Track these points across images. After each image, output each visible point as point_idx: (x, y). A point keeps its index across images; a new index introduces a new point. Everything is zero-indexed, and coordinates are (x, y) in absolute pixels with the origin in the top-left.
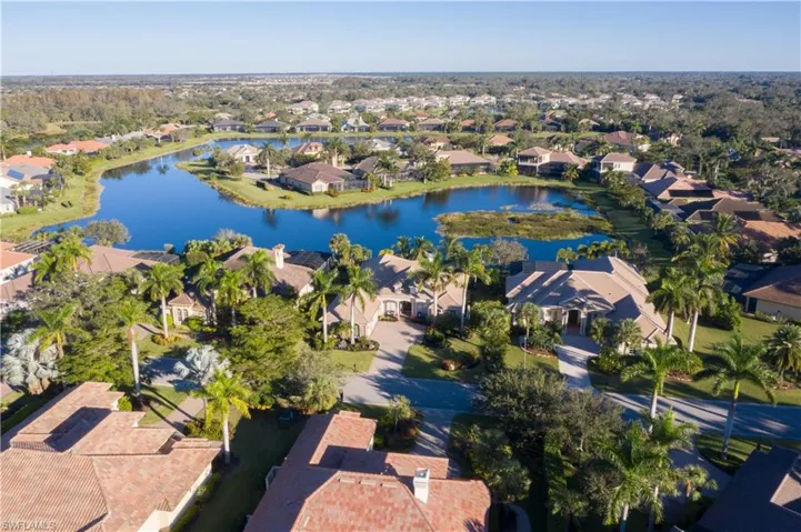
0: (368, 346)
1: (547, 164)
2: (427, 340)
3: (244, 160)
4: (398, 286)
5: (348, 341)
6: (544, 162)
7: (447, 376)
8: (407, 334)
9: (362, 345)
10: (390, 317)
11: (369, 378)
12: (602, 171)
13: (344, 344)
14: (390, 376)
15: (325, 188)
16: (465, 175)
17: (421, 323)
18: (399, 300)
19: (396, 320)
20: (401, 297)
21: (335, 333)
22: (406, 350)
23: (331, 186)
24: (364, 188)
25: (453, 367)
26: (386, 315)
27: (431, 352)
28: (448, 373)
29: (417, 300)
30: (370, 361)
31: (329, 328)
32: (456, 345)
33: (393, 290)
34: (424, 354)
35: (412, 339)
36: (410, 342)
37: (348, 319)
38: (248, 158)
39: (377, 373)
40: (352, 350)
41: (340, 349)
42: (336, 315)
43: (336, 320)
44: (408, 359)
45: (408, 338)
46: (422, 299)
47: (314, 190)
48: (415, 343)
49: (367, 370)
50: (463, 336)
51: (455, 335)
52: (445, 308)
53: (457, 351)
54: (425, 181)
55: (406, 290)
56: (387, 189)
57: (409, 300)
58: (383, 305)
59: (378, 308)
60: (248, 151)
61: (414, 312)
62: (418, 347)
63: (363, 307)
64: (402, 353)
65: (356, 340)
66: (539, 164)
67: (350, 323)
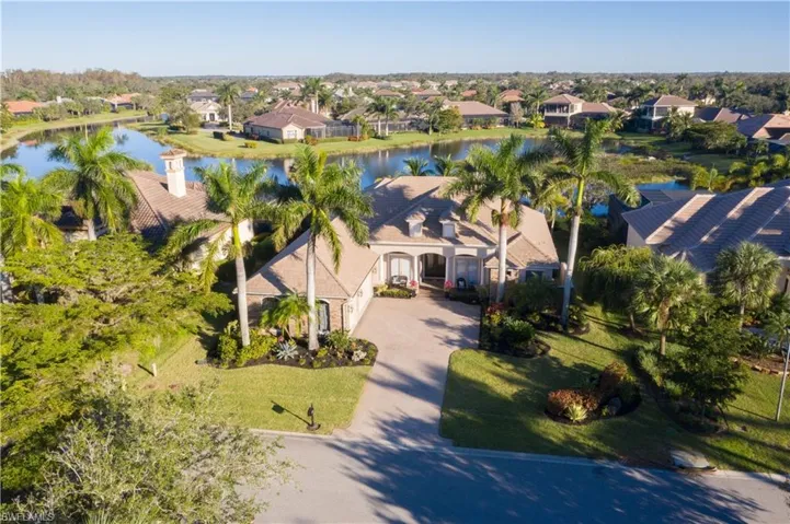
0: (350, 354)
1: (579, 114)
2: (492, 339)
3: (208, 118)
4: (415, 221)
5: (302, 343)
6: (575, 112)
7: (571, 441)
8: (441, 324)
9: (336, 351)
10: (396, 289)
11: (350, 451)
12: (655, 118)
13: (290, 350)
14: (409, 443)
15: (300, 134)
16: (479, 128)
17: (468, 301)
18: (417, 252)
19: (410, 294)
20: (422, 245)
21: (270, 323)
22: (445, 364)
23: (308, 132)
24: (352, 137)
25: (579, 412)
26: (391, 285)
27: (506, 368)
28: (571, 431)
29: (459, 251)
30: (355, 393)
31: (255, 313)
32: (562, 349)
33: (406, 230)
34: (492, 375)
35: (455, 336)
36: (450, 342)
37: (301, 290)
38: (212, 115)
39: (374, 434)
40: (310, 365)
41: (281, 362)
42: (275, 280)
43: (276, 292)
44: (452, 389)
45: (443, 332)
46: (470, 247)
47: (285, 137)
48: (463, 345)
49: (345, 423)
50: (570, 327)
51: (549, 325)
52: (522, 266)
53: (568, 364)
54: (431, 132)
55: (434, 228)
56: (382, 138)
57: (440, 252)
58: (382, 265)
59: (373, 270)
60: (212, 107)
61: (450, 277)
62: (470, 354)
63: (336, 257)
64: (435, 372)
65: (322, 340)
66: (570, 114)
67: (305, 299)
